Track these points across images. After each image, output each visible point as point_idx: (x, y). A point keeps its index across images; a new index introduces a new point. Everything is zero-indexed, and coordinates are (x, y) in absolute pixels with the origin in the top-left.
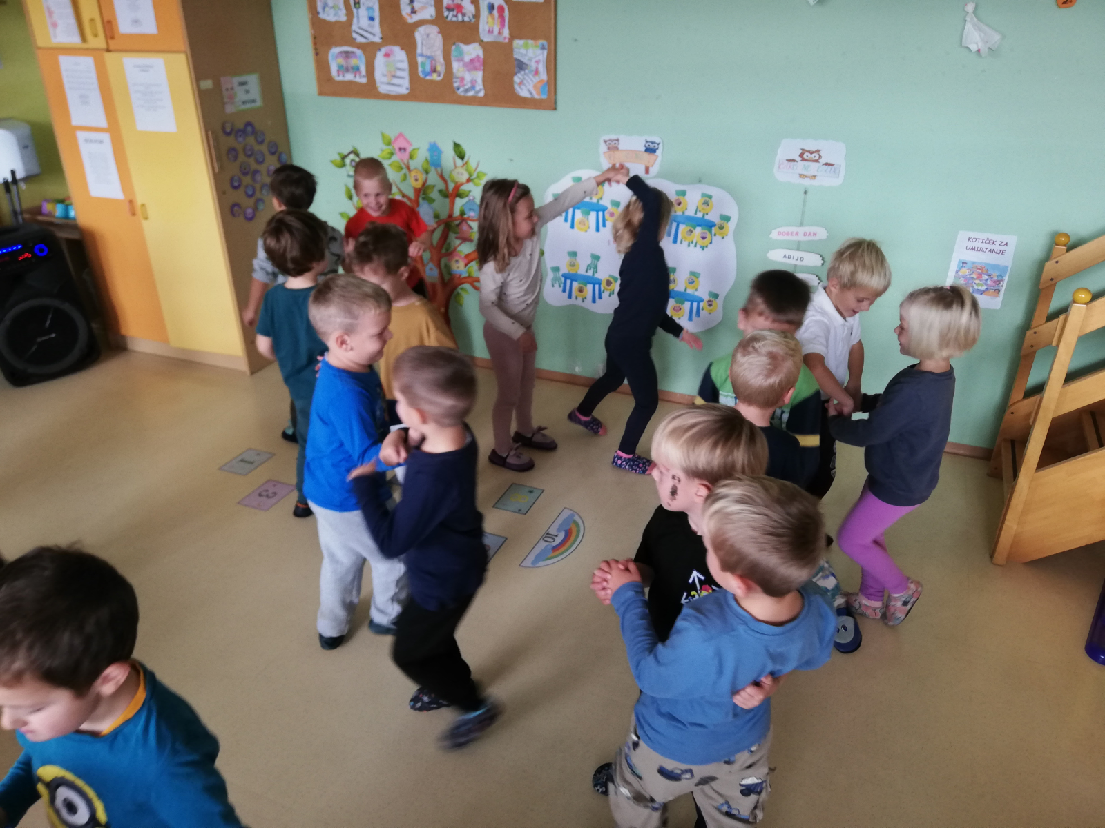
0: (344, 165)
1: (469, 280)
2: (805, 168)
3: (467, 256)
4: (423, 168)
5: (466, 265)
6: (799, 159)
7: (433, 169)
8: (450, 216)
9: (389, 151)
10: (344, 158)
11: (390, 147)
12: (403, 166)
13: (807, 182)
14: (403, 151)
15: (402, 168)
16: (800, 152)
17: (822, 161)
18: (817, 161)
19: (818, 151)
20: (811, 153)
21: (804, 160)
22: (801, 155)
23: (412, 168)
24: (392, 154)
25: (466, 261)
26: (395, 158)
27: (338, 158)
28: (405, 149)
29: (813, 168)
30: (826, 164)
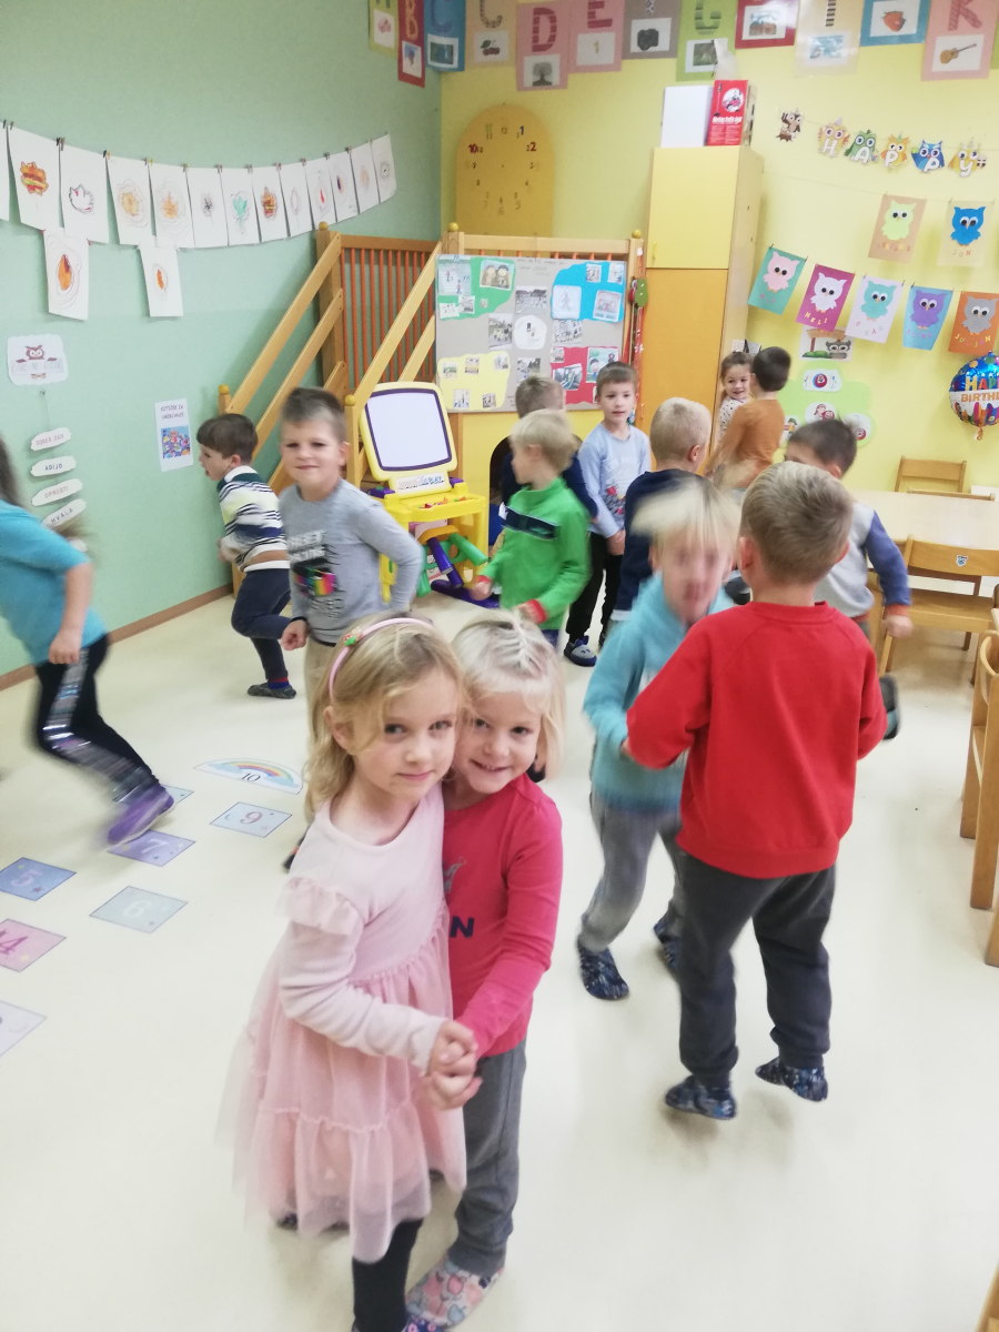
2: (35, 366)
6: (26, 358)
13: (39, 382)
16: (26, 350)
17: (47, 357)
18: (41, 358)
19: (40, 347)
20: (36, 350)
21: (31, 358)
22: (28, 353)
29: (41, 365)
30: (51, 359)
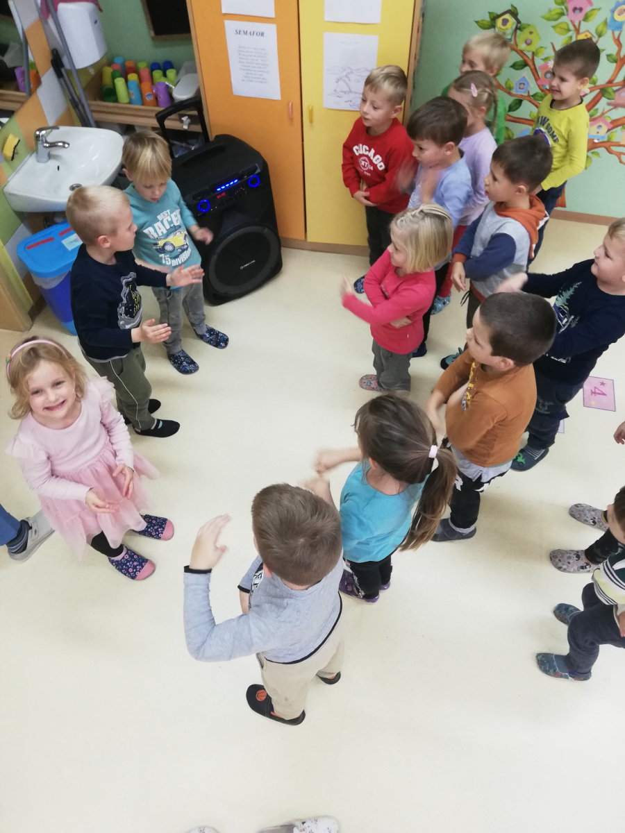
0: (493, 26)
1: (607, 145)
3: (613, 122)
4: (596, 31)
5: (609, 130)
7: (609, 32)
8: (610, 82)
9: (559, 11)
10: (494, 18)
11: (563, 7)
12: (571, 27)
14: (578, 11)
15: (569, 30)
23: (581, 31)
24: (562, 14)
25: (611, 126)
26: (565, 19)
27: (488, 18)
28: (581, 9)
